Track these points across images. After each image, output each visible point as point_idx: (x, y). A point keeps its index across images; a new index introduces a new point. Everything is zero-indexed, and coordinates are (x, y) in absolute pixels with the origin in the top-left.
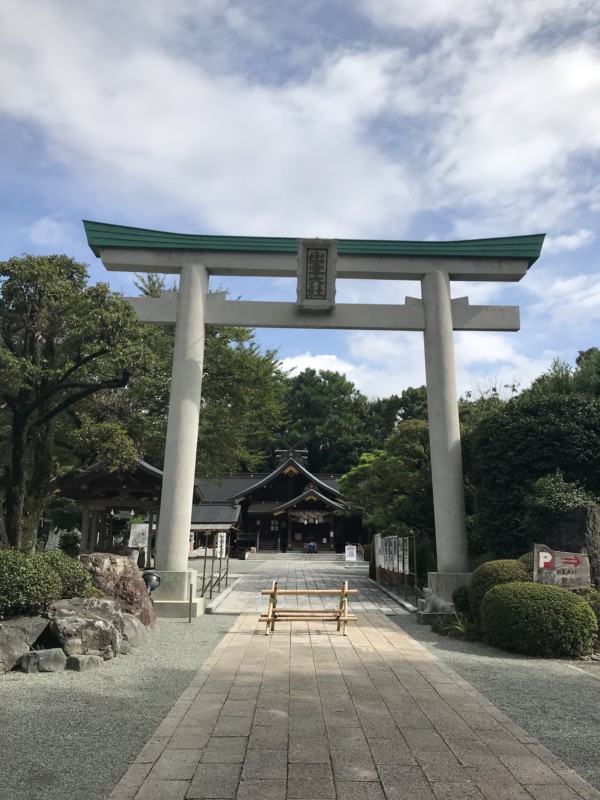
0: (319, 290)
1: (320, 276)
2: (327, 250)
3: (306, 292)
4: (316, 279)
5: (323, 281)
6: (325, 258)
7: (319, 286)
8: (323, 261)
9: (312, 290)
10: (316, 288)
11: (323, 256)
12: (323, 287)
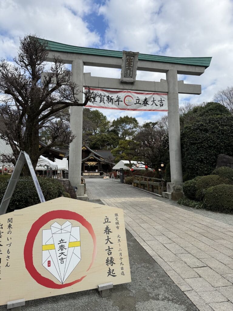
0: (130, 74)
1: (131, 68)
2: (134, 57)
3: (124, 75)
4: (129, 69)
5: (132, 70)
6: (133, 60)
7: (130, 72)
8: (132, 62)
9: (127, 74)
10: (129, 73)
11: (132, 59)
12: (131, 73)
